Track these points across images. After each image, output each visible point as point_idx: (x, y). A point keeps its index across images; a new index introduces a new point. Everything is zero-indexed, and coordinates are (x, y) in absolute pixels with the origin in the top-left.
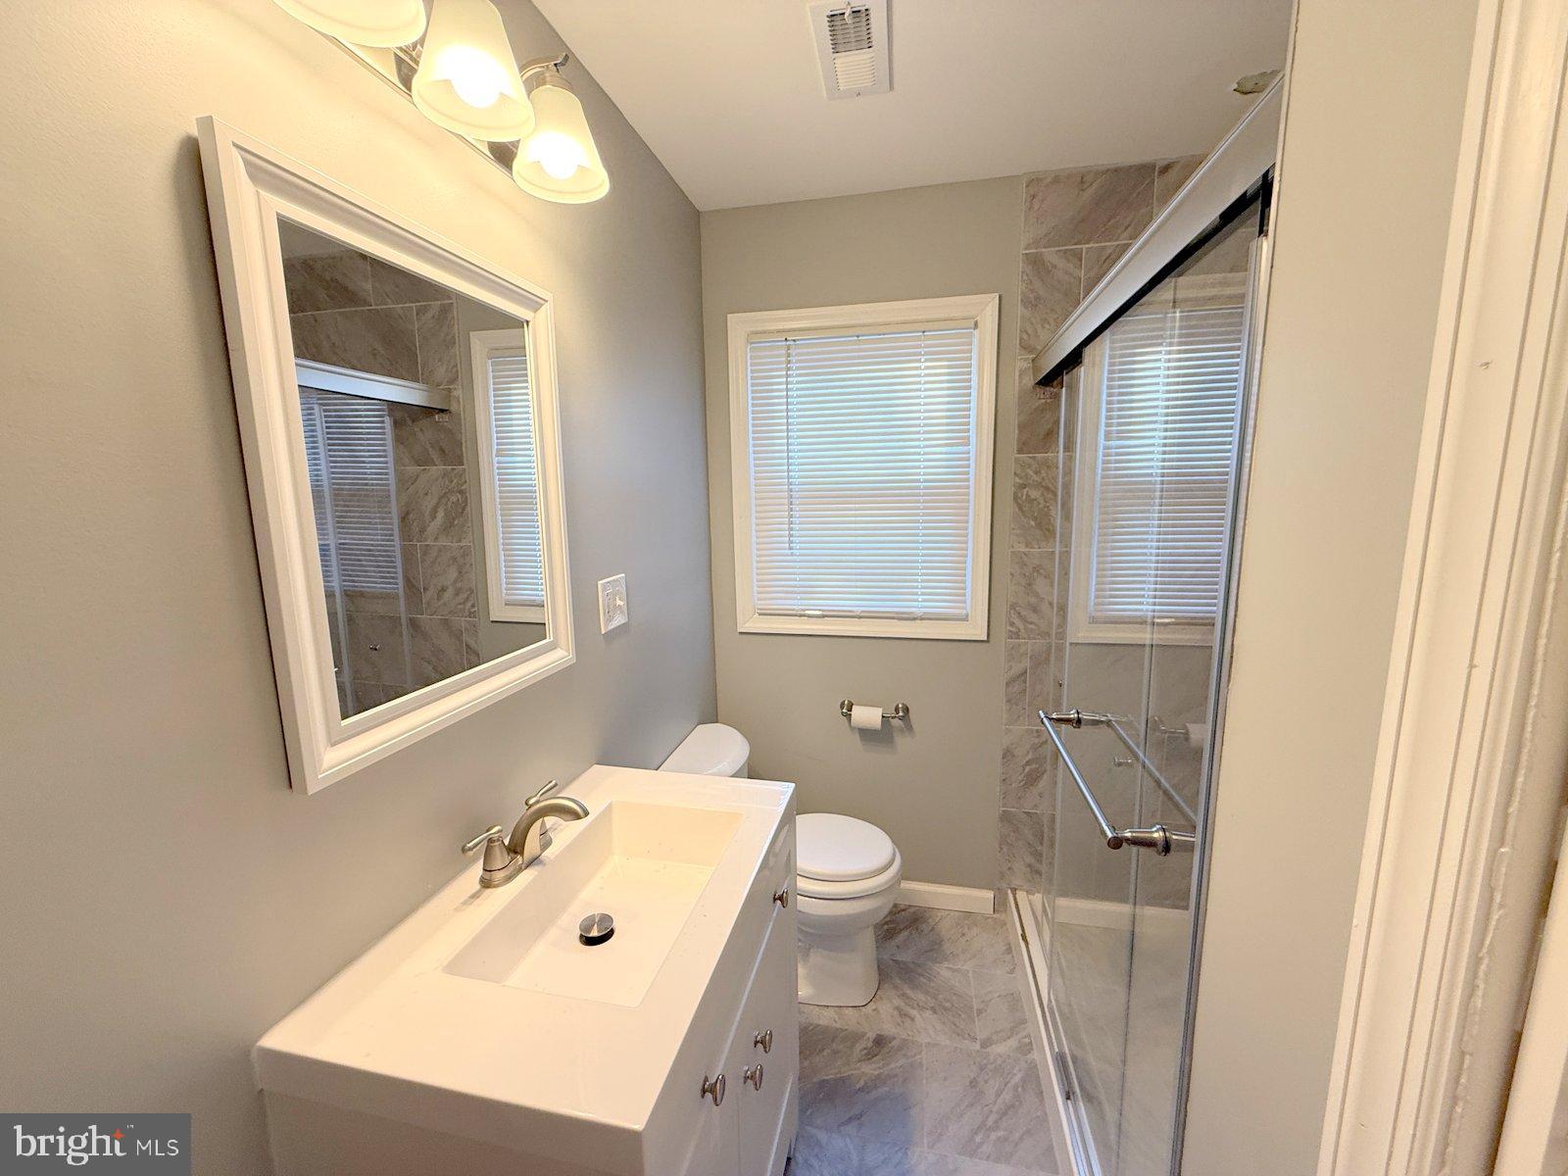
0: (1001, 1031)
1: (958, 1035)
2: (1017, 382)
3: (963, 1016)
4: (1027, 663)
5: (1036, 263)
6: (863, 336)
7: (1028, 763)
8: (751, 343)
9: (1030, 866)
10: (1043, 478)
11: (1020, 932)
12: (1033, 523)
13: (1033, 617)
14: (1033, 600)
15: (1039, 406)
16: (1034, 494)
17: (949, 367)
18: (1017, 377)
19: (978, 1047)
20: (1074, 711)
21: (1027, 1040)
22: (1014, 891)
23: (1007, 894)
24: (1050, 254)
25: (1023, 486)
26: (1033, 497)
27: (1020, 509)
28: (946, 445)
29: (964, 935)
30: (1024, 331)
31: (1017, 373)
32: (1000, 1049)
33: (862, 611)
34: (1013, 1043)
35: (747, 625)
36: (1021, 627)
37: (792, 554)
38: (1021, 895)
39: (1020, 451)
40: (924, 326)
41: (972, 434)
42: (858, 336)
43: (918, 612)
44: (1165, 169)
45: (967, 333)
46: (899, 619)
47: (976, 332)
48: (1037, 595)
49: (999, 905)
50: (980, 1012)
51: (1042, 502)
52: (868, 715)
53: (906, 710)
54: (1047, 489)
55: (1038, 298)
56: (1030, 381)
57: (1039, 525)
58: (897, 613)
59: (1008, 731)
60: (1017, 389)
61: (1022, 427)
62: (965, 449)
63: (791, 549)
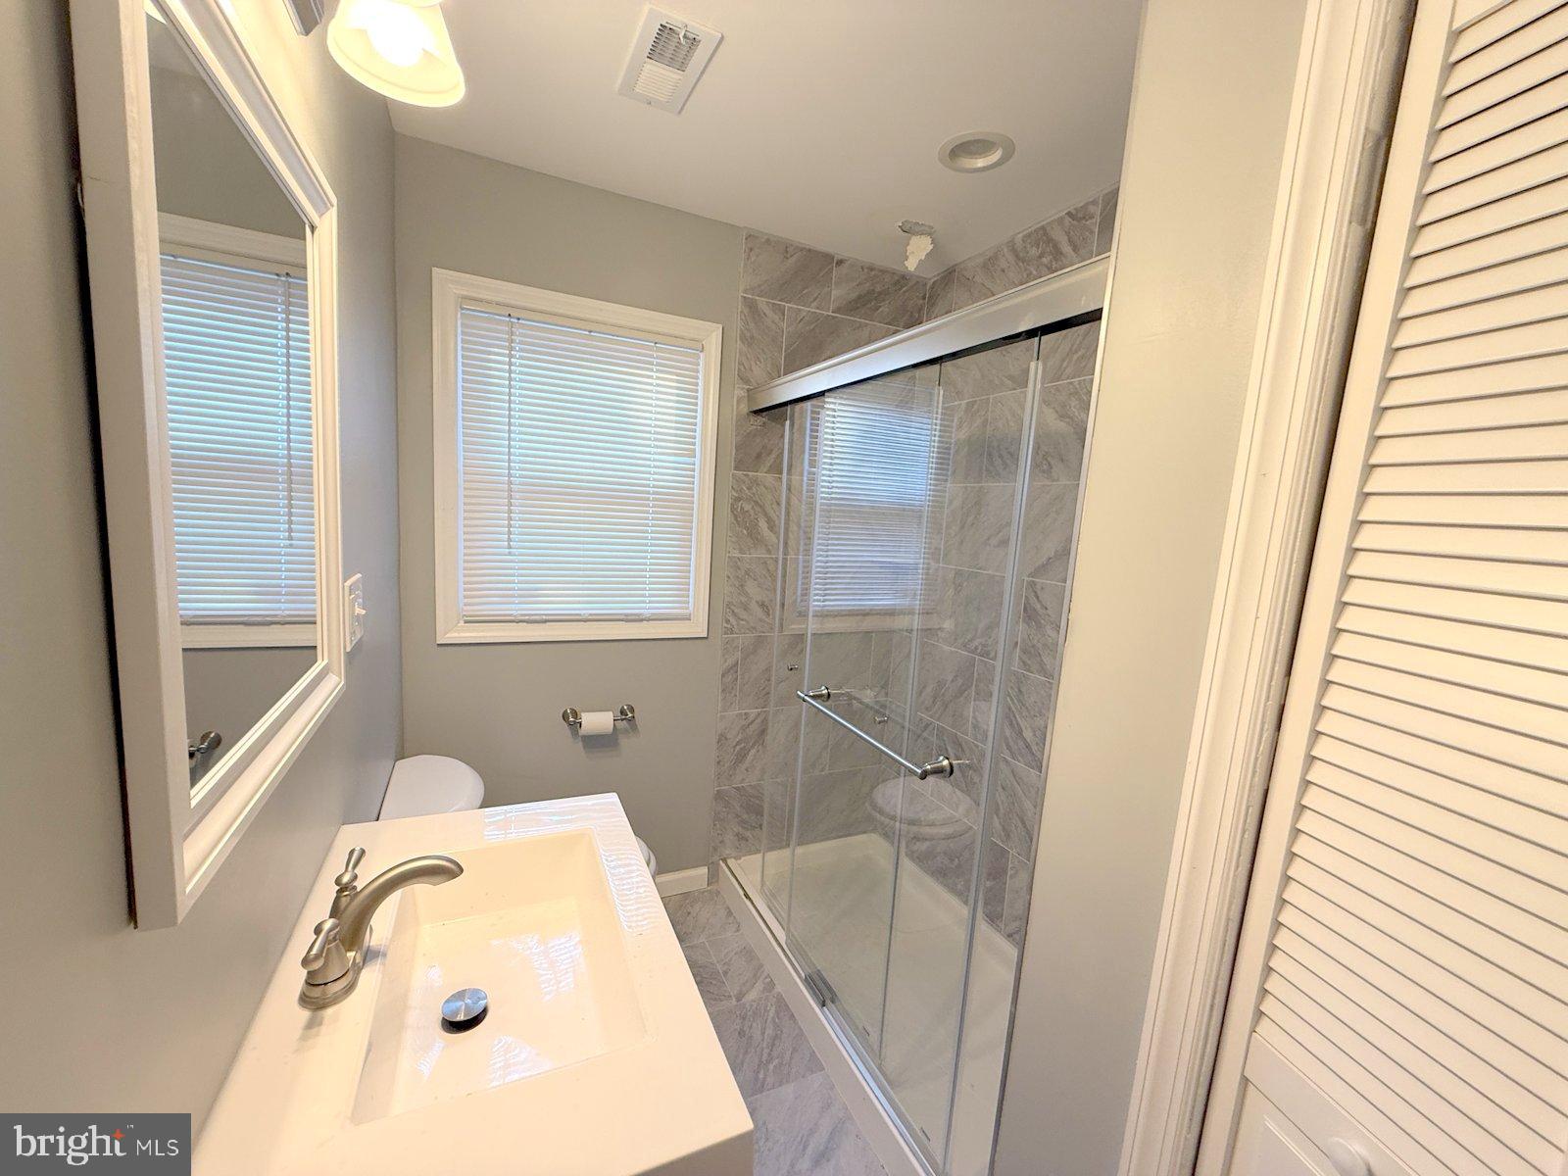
0: (747, 981)
1: (715, 999)
2: (735, 407)
3: (714, 982)
4: (739, 655)
5: (751, 306)
6: (595, 332)
7: (738, 743)
8: (462, 309)
9: (737, 835)
10: (754, 494)
11: (742, 893)
12: (745, 532)
13: (743, 615)
14: (743, 599)
15: (751, 431)
16: (747, 507)
17: (678, 381)
18: (735, 403)
19: (734, 1001)
20: (823, 688)
21: (768, 980)
22: (725, 860)
23: (719, 864)
24: (762, 303)
25: (738, 499)
26: (745, 509)
27: (736, 519)
28: (676, 455)
29: (689, 913)
30: (741, 363)
31: (735, 400)
32: (752, 995)
33: (591, 615)
34: (759, 986)
35: (448, 635)
36: (734, 623)
37: (510, 554)
38: (731, 862)
39: (736, 468)
40: (657, 337)
41: (698, 448)
42: (590, 332)
43: (647, 613)
44: (840, 262)
45: (694, 354)
46: (627, 621)
47: (701, 354)
48: (746, 594)
49: (713, 877)
50: (725, 973)
51: (752, 514)
52: (597, 721)
53: (632, 710)
54: (756, 502)
55: (752, 337)
56: (745, 409)
57: (750, 535)
58: (626, 615)
59: (722, 717)
60: (735, 413)
61: (738, 448)
62: (691, 460)
63: (510, 547)
